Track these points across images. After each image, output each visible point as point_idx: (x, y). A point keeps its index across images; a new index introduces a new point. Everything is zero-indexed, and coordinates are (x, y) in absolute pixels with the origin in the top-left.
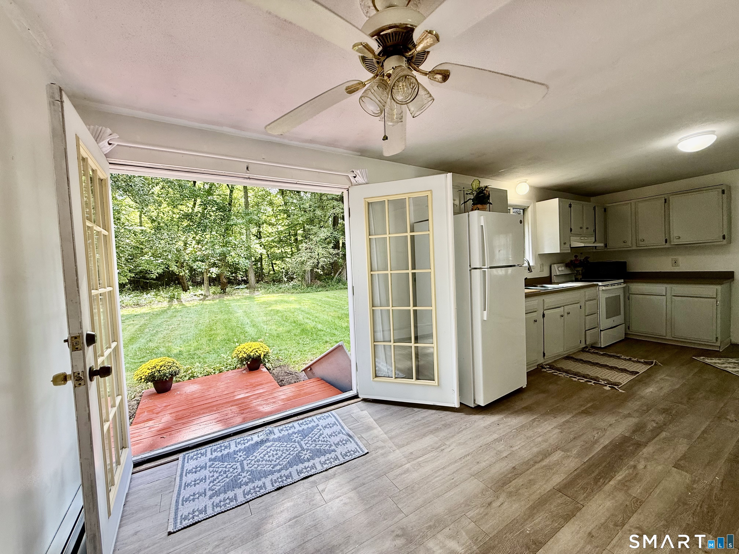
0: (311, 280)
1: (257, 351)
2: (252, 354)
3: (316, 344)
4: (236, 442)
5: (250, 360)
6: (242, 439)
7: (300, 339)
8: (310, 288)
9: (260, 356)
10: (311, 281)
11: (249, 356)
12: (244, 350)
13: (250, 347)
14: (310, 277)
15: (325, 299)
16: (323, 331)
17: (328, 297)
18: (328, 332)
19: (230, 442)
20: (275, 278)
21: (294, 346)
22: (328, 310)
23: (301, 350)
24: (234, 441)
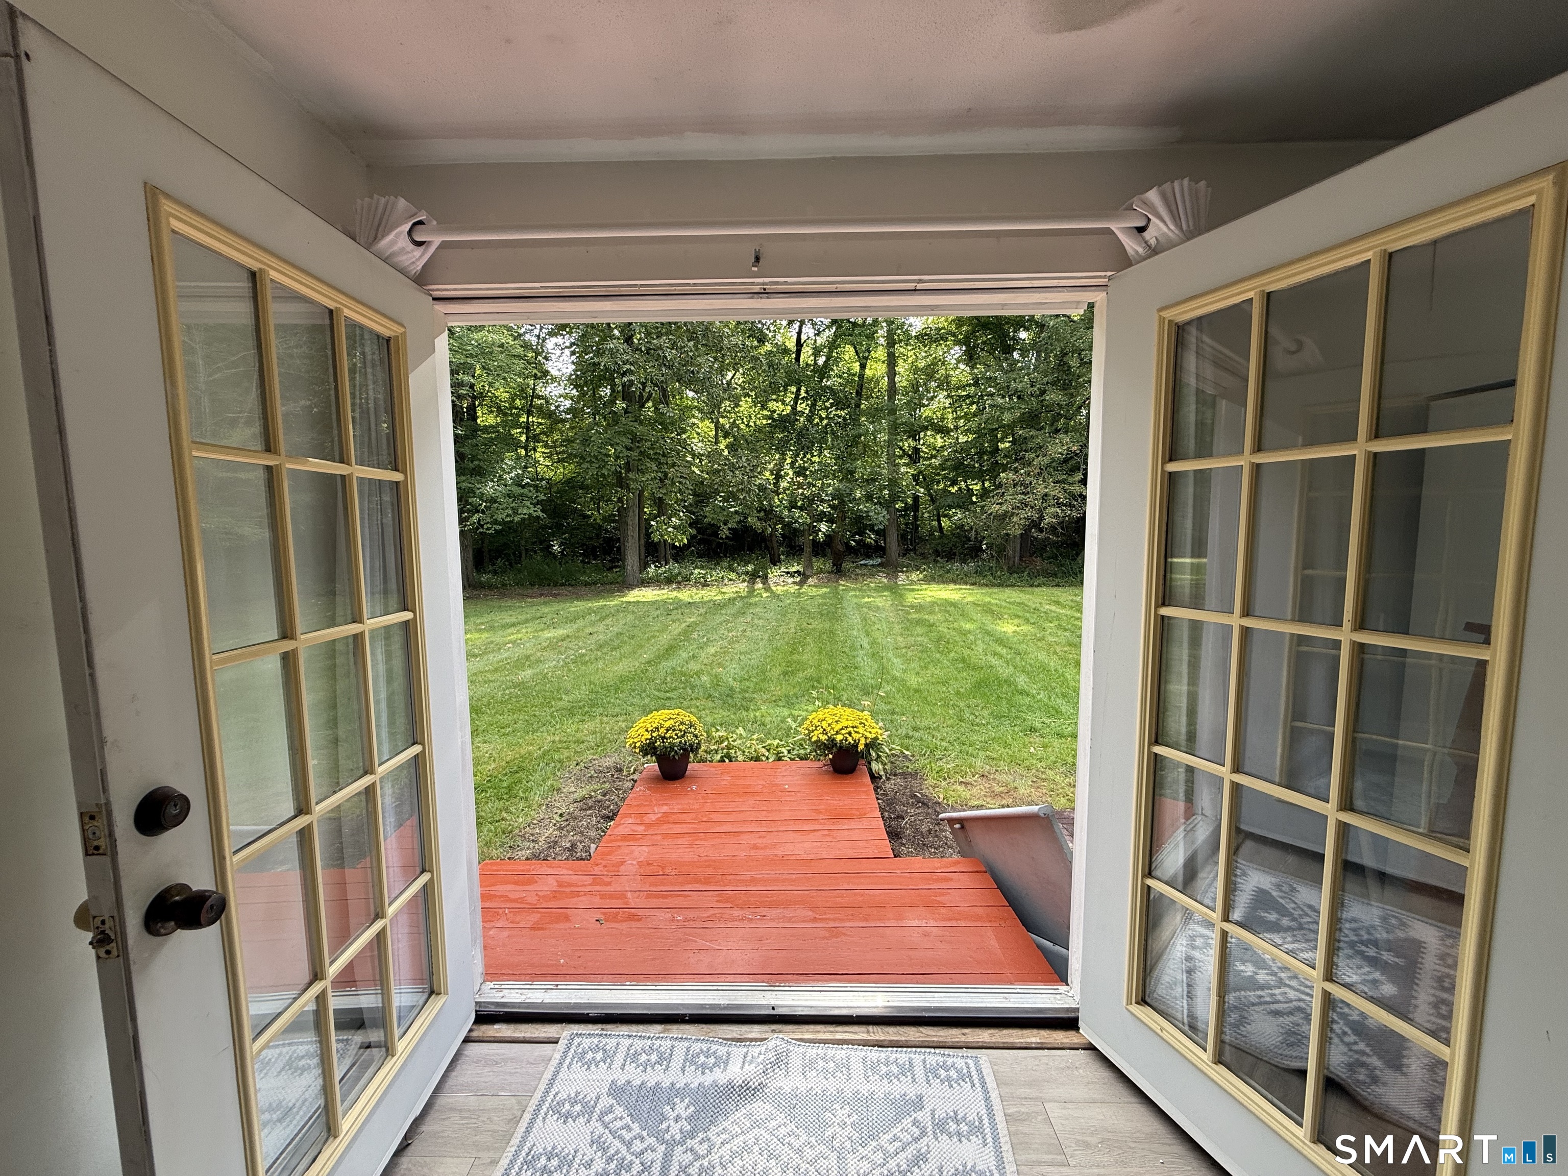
0: (1021, 557)
1: (850, 734)
2: (839, 738)
3: (1006, 729)
4: (688, 1049)
5: (835, 750)
6: (704, 1046)
7: (969, 706)
8: (1016, 575)
9: (856, 746)
10: (1020, 560)
11: (832, 740)
12: (824, 724)
13: (837, 722)
14: (1018, 549)
15: (1048, 607)
16: (1028, 695)
17: (1057, 603)
18: (1041, 700)
19: (676, 1043)
20: (940, 548)
21: (949, 723)
22: (1051, 639)
23: (963, 738)
24: (686, 1044)
